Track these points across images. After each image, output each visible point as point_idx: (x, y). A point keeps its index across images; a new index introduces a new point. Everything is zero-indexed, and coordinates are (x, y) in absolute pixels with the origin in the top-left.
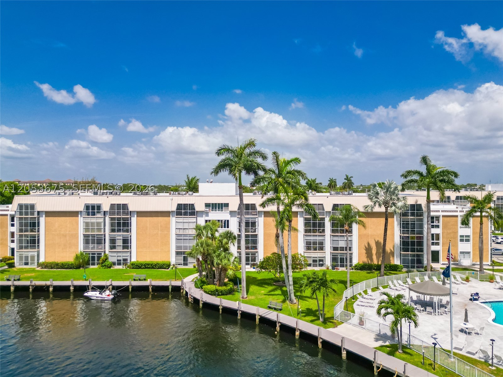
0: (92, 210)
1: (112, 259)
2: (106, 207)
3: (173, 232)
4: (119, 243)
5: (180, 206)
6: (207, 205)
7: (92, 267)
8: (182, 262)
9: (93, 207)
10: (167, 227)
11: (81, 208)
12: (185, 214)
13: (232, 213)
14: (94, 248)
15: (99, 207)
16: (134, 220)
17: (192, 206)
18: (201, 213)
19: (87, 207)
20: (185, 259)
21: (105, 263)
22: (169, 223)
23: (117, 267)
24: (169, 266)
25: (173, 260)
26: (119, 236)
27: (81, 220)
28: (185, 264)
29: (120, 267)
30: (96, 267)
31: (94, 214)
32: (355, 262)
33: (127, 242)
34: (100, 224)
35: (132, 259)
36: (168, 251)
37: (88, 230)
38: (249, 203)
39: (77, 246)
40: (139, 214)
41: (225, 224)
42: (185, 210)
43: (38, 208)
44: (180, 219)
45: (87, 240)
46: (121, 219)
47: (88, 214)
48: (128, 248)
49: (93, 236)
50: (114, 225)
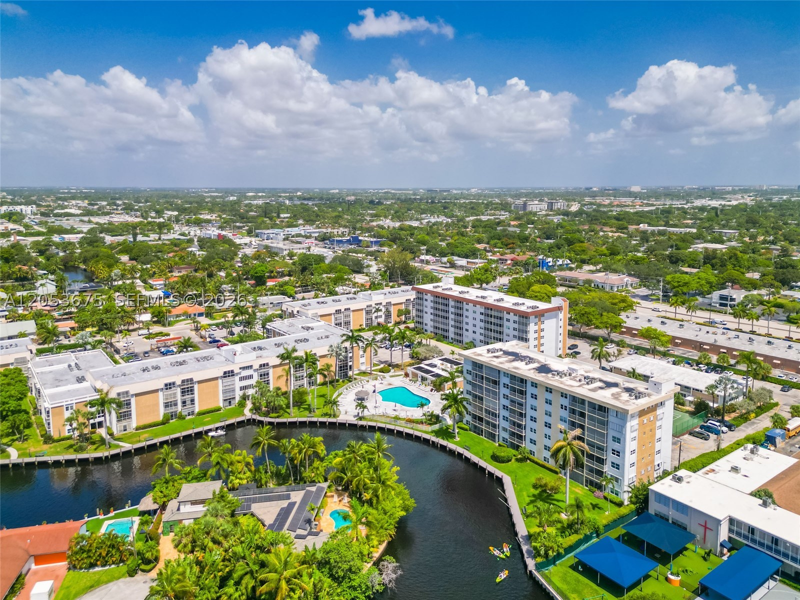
0: (169, 386)
1: (184, 413)
2: (179, 382)
3: (221, 388)
4: (188, 402)
5: (225, 373)
6: (240, 368)
7: (171, 421)
8: (228, 404)
9: (170, 384)
10: (217, 386)
11: (162, 386)
12: (229, 376)
13: (255, 370)
14: (170, 410)
15: (174, 383)
16: (196, 387)
17: (232, 371)
18: (237, 374)
19: (166, 385)
20: (230, 402)
21: (181, 417)
22: (218, 384)
23: (188, 418)
24: (219, 410)
25: (221, 405)
26: (188, 397)
27: (160, 394)
28: (230, 405)
29: (191, 417)
30: (174, 420)
31: (170, 388)
32: (318, 382)
33: (192, 401)
34: (175, 394)
35: (197, 410)
36: (218, 400)
37: (167, 399)
38: (265, 362)
39: (158, 411)
40: (199, 382)
41: (251, 377)
42: (229, 374)
43: (132, 392)
44: (225, 380)
45: (167, 405)
46: (187, 388)
47: (167, 389)
48: (193, 404)
49: (171, 402)
50: (183, 393)
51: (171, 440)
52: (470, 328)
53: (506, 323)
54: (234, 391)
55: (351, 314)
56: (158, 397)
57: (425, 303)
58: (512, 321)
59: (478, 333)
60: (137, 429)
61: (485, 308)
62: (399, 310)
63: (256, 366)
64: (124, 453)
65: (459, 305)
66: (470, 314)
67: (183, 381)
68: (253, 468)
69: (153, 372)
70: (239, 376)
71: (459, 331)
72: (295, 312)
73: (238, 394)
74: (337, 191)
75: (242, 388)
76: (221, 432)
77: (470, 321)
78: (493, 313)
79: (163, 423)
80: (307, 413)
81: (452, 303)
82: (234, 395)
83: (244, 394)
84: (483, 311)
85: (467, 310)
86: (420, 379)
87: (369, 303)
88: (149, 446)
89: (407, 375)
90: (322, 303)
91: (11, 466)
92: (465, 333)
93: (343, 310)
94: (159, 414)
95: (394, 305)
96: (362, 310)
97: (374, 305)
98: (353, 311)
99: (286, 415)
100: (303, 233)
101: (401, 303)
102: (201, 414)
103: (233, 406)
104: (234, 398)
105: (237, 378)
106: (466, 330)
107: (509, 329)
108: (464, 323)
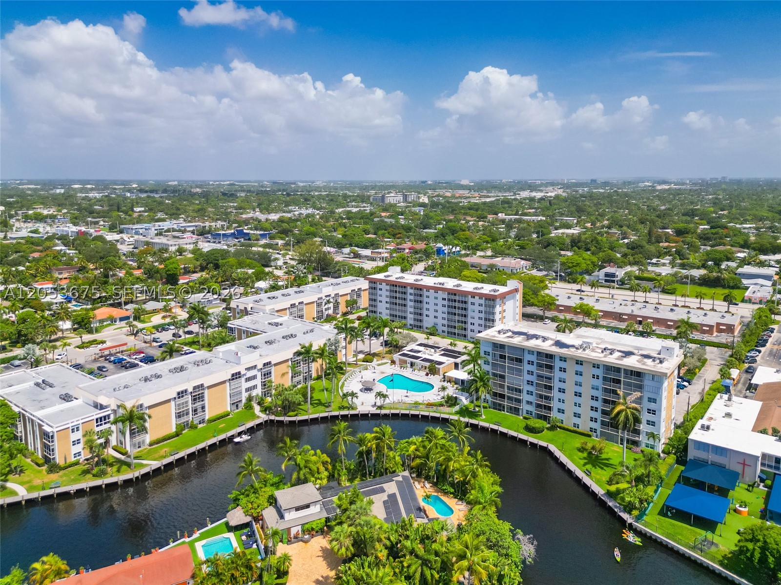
0: (181, 394)
1: (196, 422)
2: (190, 390)
3: (228, 392)
4: (199, 410)
5: (233, 375)
6: (246, 369)
7: (184, 432)
8: (236, 408)
9: (182, 392)
10: (225, 390)
11: (175, 395)
12: (236, 378)
13: (259, 370)
14: (184, 419)
15: (186, 391)
16: (206, 392)
17: (239, 373)
18: (245, 375)
19: (179, 394)
20: (237, 406)
21: (193, 427)
22: (225, 387)
23: (200, 427)
24: (228, 414)
25: (229, 409)
26: (198, 404)
27: (173, 403)
28: (237, 409)
29: (202, 426)
30: (187, 431)
31: (182, 396)
32: (313, 376)
33: (203, 408)
34: (187, 402)
35: (207, 418)
36: (226, 405)
37: (179, 409)
38: (268, 361)
39: (170, 422)
40: (209, 387)
41: (254, 377)
42: (236, 376)
43: (146, 405)
44: (233, 382)
45: (179, 416)
46: (198, 395)
47: (179, 398)
48: (204, 411)
49: (183, 411)
50: (194, 400)
51: (198, 451)
52: (432, 313)
53: (470, 307)
54: (241, 393)
55: (305, 307)
56: (170, 407)
57: (379, 292)
58: (477, 305)
59: (440, 318)
60: (151, 445)
61: (449, 294)
62: (347, 301)
63: (260, 366)
64: (154, 471)
65: (419, 292)
66: (432, 301)
67: (195, 388)
68: (330, 467)
69: (154, 381)
70: (245, 377)
71: (419, 317)
72: (249, 309)
73: (244, 396)
74: (176, 183)
75: (247, 390)
76: (245, 437)
77: (432, 307)
78: (457, 298)
79: (177, 435)
80: (321, 408)
81: (410, 291)
82: (241, 397)
83: (250, 396)
84: (446, 296)
85: (428, 297)
86: (409, 365)
87: (320, 296)
88: (177, 460)
89: (393, 362)
90: (274, 298)
91: (23, 503)
92: (425, 318)
93: (297, 304)
94: (171, 426)
95: (341, 296)
96: (313, 303)
97: (324, 298)
98: (306, 304)
99: (302, 412)
100: (175, 227)
101: (347, 294)
102: (211, 421)
103: (240, 409)
104: (240, 401)
105: (243, 379)
106: (427, 316)
107: (474, 312)
108: (425, 309)
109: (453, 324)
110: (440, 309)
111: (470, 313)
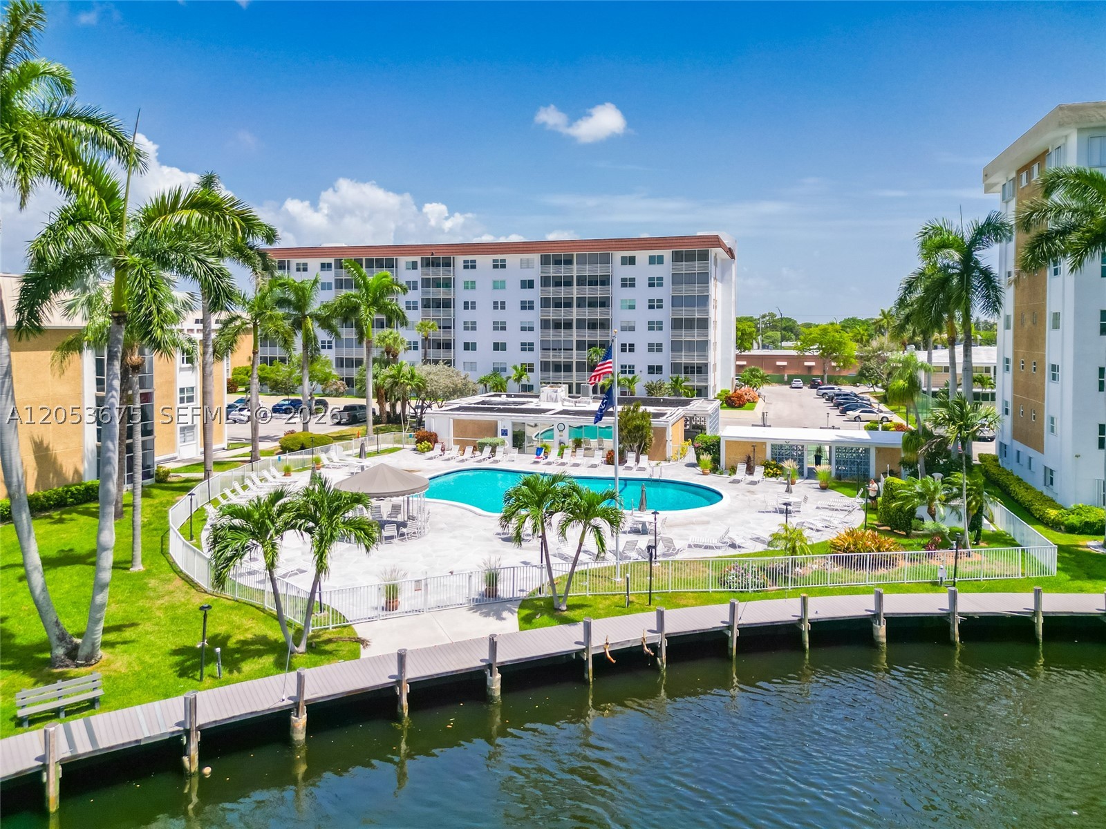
52: (484, 337)
53: (618, 294)
58: (642, 282)
59: (514, 346)
61: (545, 261)
65: (441, 273)
66: (484, 296)
71: (441, 355)
77: (484, 316)
78: (575, 271)
81: (407, 272)
84: (534, 270)
92: (461, 356)
106: (468, 346)
107: (632, 307)
108: (459, 326)
109: (562, 358)
110: (514, 317)
111: (618, 315)
